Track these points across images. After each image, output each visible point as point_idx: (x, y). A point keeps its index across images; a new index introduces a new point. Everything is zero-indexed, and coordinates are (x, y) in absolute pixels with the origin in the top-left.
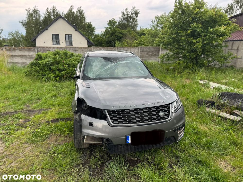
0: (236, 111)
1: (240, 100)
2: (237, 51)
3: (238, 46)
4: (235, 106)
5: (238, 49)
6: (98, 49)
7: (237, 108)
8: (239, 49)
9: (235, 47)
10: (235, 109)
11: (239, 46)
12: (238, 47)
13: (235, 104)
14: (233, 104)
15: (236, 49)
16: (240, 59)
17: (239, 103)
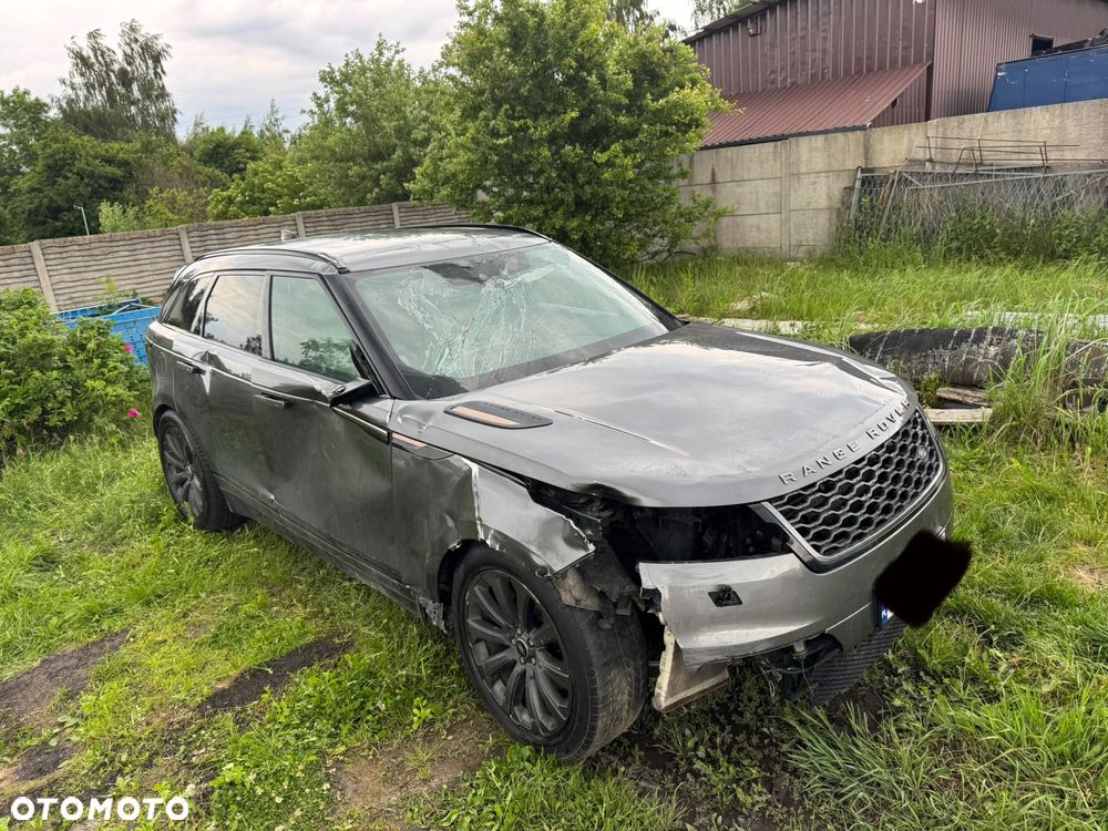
0: (945, 392)
1: (945, 347)
2: (714, 190)
3: (713, 170)
4: (933, 376)
5: (714, 181)
6: (76, 248)
7: (942, 381)
8: (719, 179)
9: (702, 175)
10: (938, 386)
11: (716, 169)
12: (713, 174)
13: (930, 366)
14: (924, 370)
15: (708, 180)
16: (731, 218)
17: (944, 361)
